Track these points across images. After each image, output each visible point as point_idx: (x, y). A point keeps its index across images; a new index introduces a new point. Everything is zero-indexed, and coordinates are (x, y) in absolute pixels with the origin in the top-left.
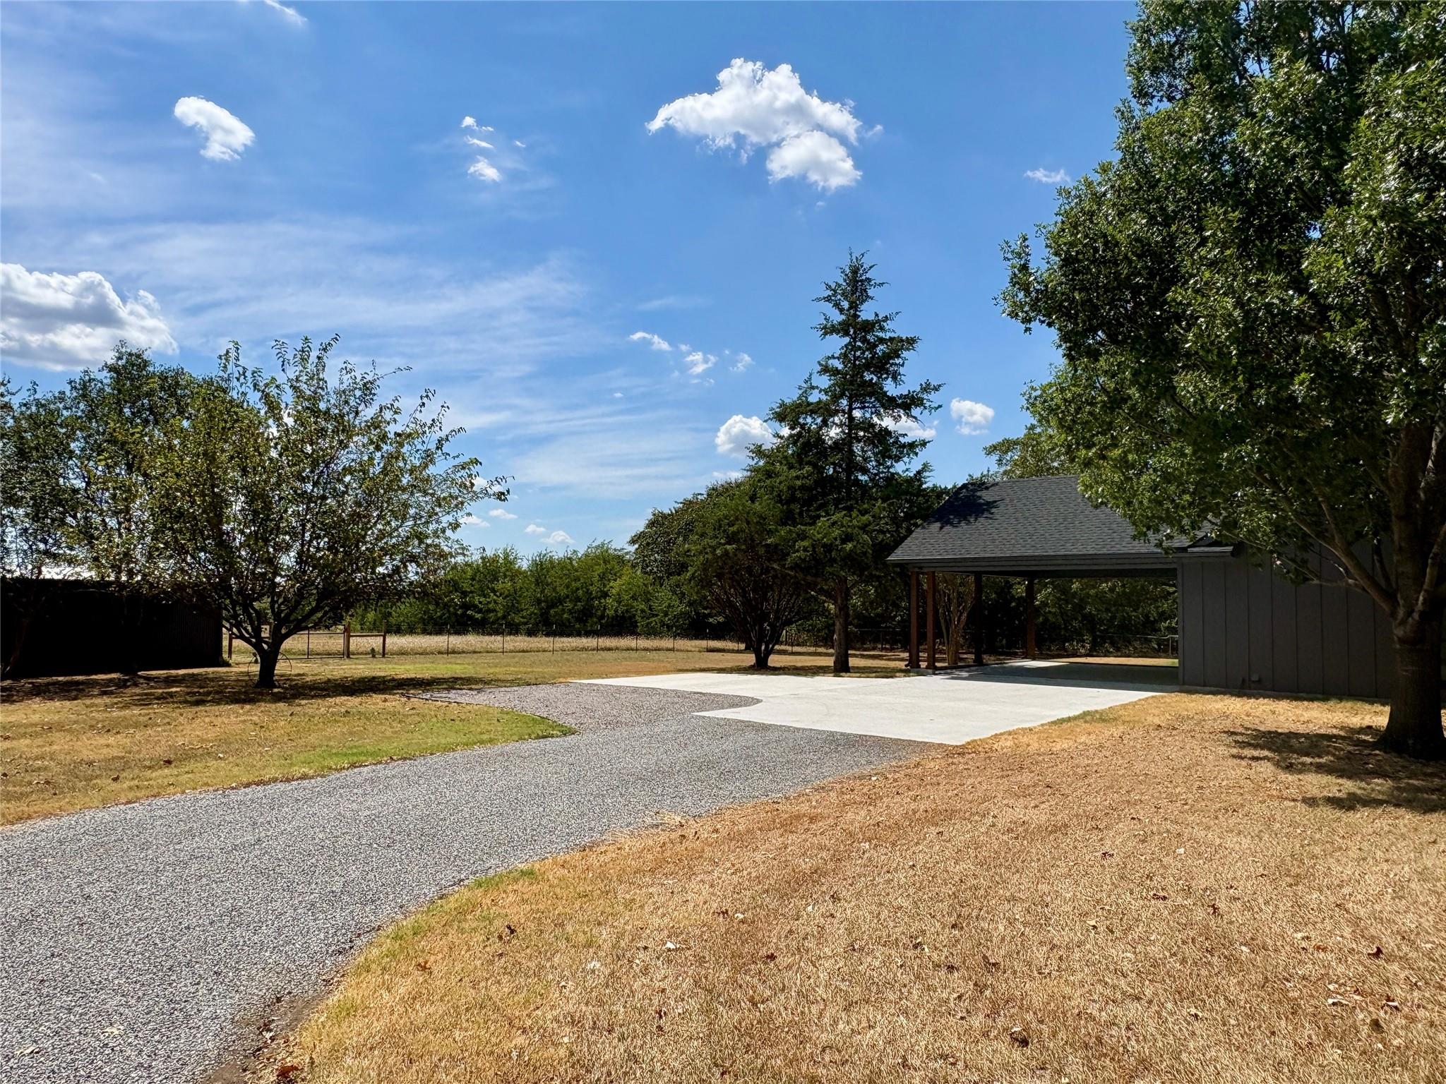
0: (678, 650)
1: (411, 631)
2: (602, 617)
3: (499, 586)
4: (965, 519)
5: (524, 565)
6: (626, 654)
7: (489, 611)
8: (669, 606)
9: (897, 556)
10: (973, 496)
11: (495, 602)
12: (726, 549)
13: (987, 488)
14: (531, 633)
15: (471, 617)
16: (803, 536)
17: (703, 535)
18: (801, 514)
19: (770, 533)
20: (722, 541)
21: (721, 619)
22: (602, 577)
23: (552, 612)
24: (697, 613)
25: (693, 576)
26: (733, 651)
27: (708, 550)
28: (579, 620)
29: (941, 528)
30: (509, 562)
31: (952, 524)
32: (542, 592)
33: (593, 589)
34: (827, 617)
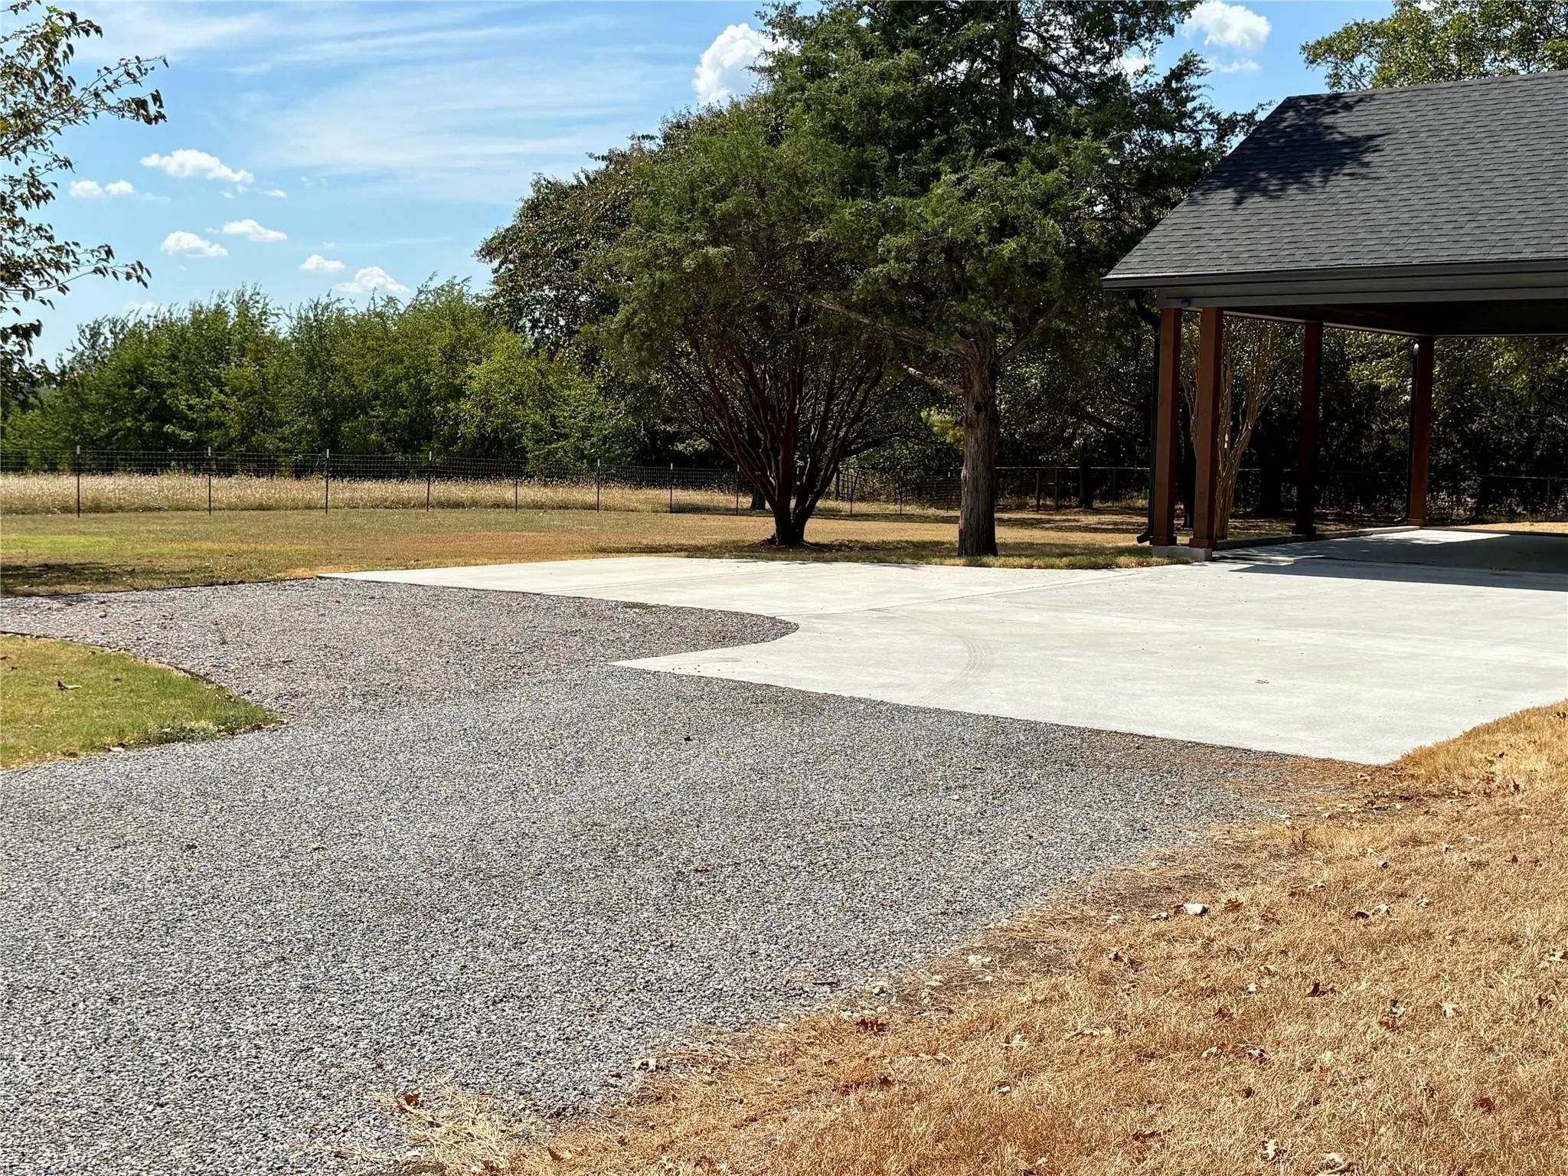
0: (607, 509)
1: (50, 466)
2: (452, 439)
3: (229, 372)
4: (1298, 179)
5: (282, 327)
6: (493, 515)
7: (209, 425)
8: (592, 418)
9: (1129, 268)
10: (1313, 125)
11: (223, 407)
12: (706, 256)
13: (1348, 107)
14: (300, 472)
15: (171, 440)
16: (893, 223)
17: (652, 226)
18: (892, 169)
19: (816, 215)
20: (700, 237)
21: (701, 444)
22: (450, 356)
23: (345, 427)
24: (652, 433)
25: (628, 326)
26: (727, 511)
27: (664, 260)
28: (405, 447)
29: (1238, 202)
30: (250, 323)
31: (1264, 192)
32: (323, 386)
33: (431, 380)
34: (922, 441)
